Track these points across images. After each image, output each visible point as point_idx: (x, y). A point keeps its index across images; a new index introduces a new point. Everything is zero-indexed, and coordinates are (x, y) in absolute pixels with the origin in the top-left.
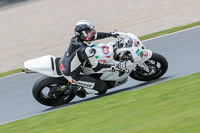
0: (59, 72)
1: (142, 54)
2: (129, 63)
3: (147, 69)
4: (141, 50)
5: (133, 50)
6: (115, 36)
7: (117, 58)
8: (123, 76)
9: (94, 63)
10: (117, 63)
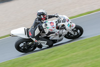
0: (28, 36)
1: (70, 26)
2: (64, 31)
3: (73, 33)
4: (70, 24)
5: (66, 24)
6: (57, 17)
7: (58, 28)
8: (61, 37)
9: (47, 31)
10: (58, 31)
